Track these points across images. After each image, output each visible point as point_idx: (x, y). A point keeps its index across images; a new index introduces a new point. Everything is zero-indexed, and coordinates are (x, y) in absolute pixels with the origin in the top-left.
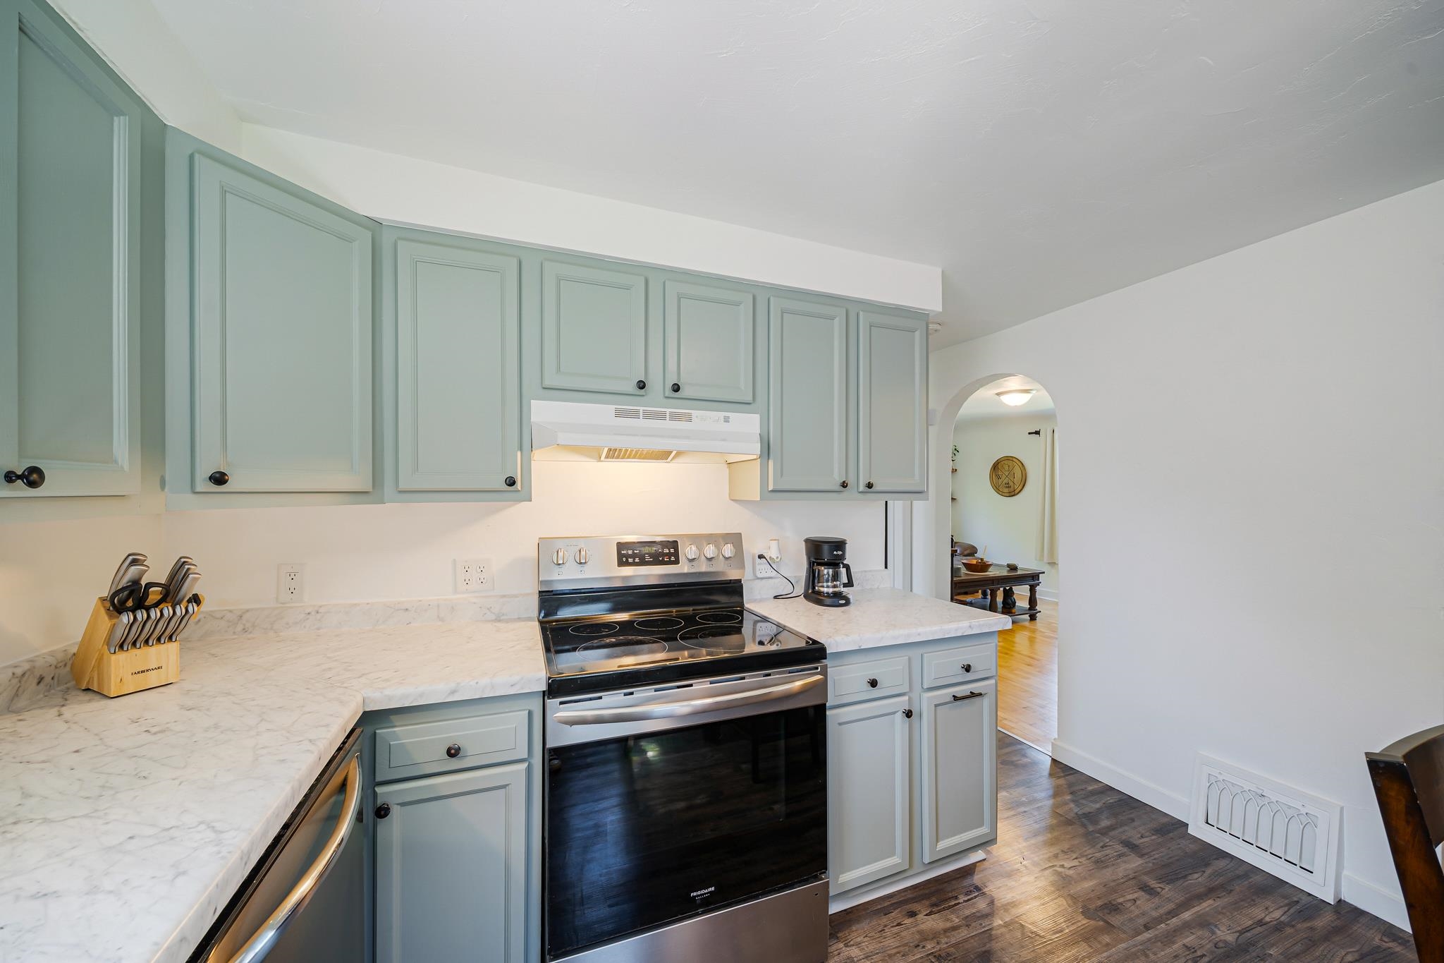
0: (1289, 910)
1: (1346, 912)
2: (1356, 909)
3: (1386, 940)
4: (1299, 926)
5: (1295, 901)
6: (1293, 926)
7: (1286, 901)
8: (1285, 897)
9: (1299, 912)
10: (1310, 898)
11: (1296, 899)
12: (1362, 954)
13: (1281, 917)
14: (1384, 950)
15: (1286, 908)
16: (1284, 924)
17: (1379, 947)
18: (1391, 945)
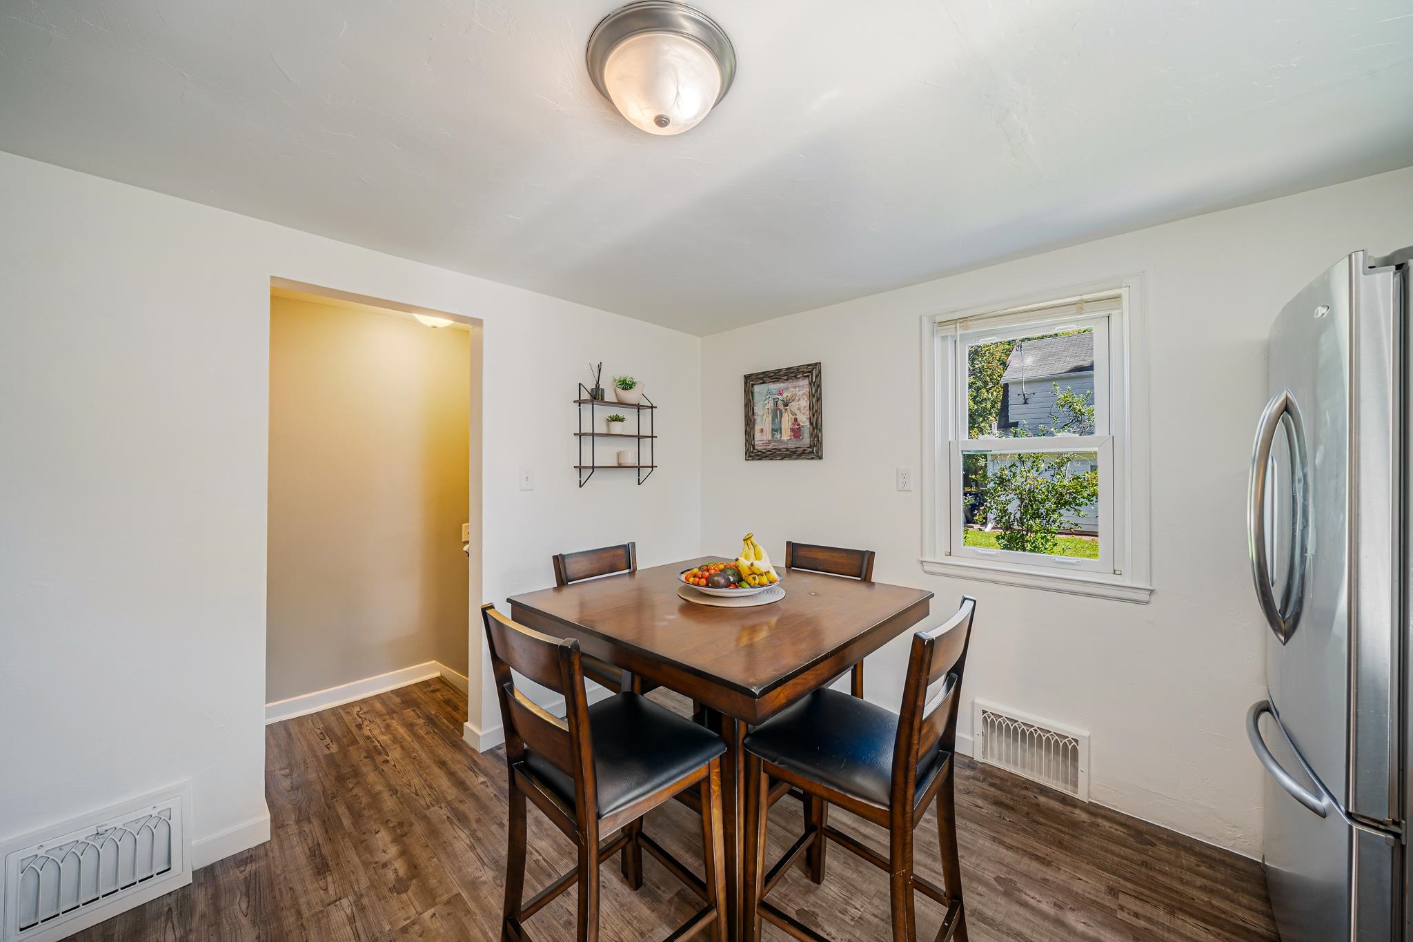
0: (172, 923)
1: (204, 878)
2: (205, 868)
3: (243, 869)
4: (194, 925)
5: (168, 911)
6: (191, 930)
7: (163, 919)
8: (158, 916)
9: (181, 915)
10: (173, 897)
11: (166, 909)
12: (245, 894)
13: (175, 935)
14: (250, 876)
15: (170, 924)
16: (184, 937)
17: (246, 878)
18: (248, 869)
